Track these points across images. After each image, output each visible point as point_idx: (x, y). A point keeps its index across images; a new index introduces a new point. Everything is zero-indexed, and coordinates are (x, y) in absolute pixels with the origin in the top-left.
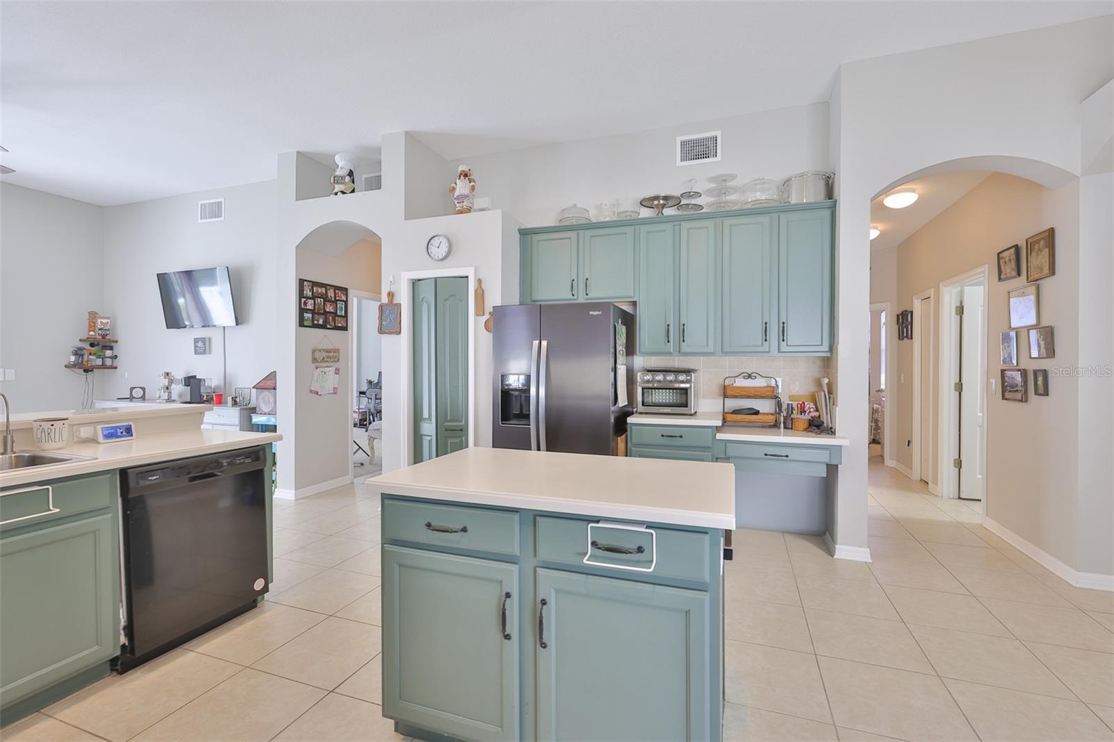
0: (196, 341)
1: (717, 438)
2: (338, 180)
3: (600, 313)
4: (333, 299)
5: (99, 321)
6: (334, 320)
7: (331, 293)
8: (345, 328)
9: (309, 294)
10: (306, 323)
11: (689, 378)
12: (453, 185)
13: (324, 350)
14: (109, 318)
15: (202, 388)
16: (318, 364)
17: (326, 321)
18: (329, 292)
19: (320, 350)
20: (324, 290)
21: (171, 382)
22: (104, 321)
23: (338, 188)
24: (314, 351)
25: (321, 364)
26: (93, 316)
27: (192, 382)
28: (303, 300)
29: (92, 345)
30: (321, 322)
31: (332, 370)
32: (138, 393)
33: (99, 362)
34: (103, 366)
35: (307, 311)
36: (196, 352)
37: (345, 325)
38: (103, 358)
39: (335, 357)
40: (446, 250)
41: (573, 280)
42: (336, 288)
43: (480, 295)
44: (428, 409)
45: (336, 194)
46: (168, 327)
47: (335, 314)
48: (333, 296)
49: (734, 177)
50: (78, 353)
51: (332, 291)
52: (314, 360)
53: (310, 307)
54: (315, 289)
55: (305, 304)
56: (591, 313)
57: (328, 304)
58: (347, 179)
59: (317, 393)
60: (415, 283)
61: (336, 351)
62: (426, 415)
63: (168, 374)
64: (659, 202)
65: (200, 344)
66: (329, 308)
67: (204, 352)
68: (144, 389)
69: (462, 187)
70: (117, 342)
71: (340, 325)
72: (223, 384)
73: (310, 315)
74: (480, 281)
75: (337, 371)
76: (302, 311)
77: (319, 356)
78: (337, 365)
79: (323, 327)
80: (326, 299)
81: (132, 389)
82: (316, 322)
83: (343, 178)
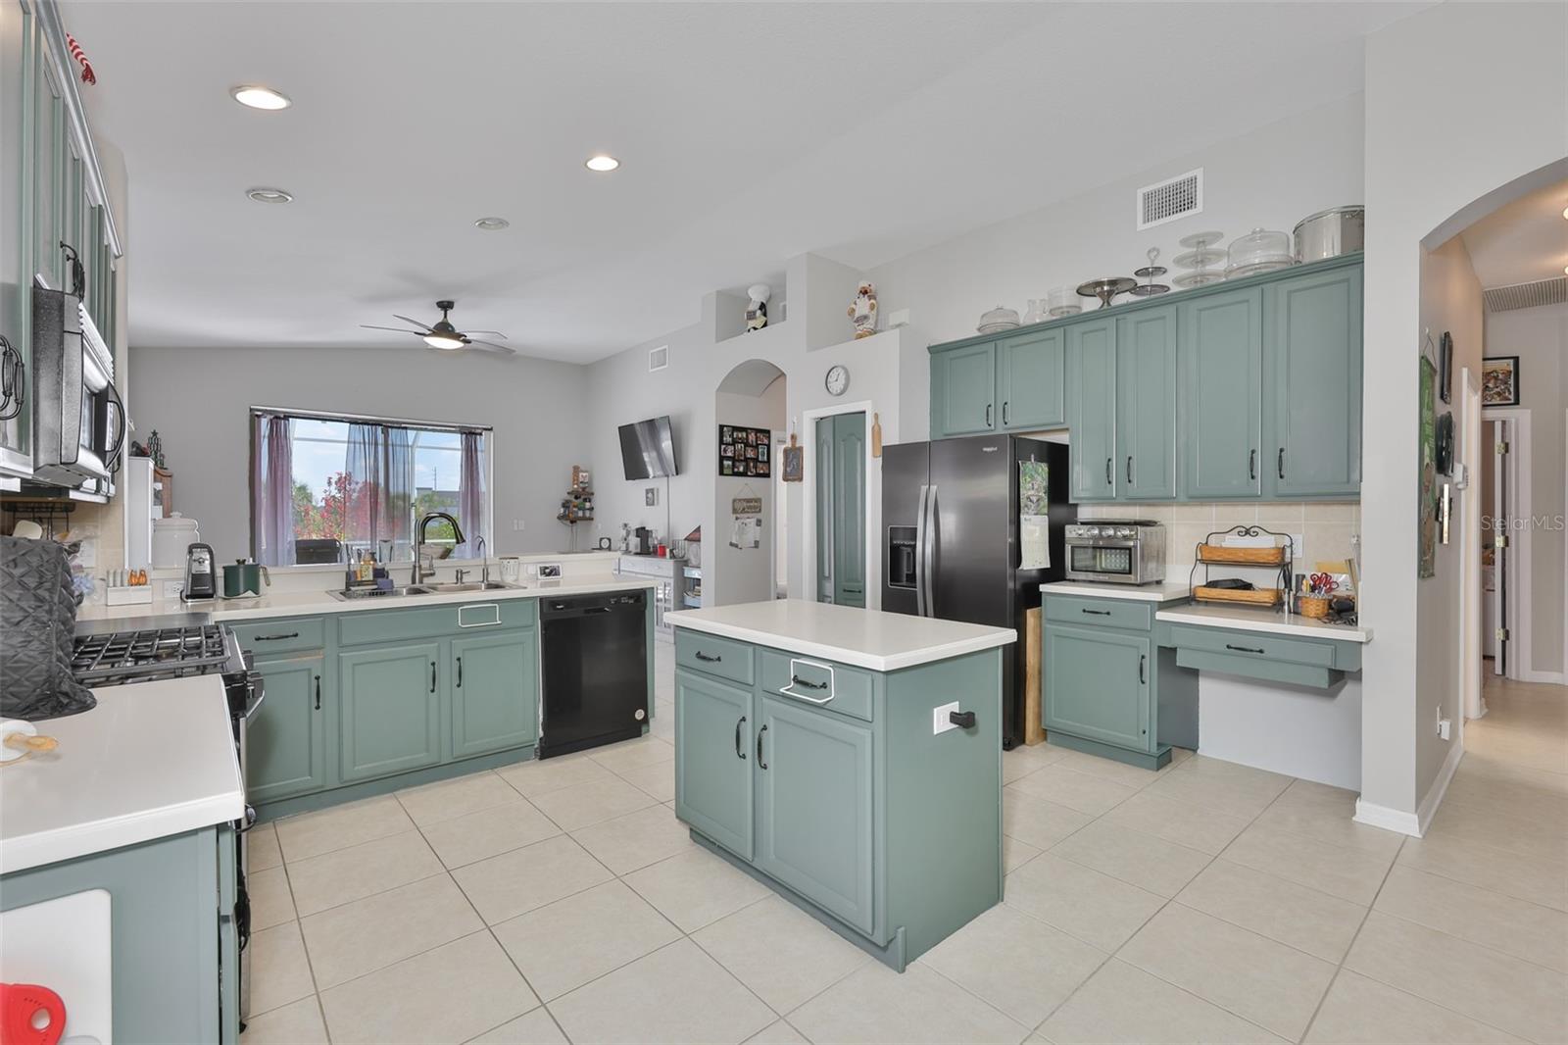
0: (647, 491)
1: (1157, 618)
2: (751, 316)
3: (996, 449)
4: (754, 444)
5: (581, 474)
6: (755, 467)
7: (752, 437)
8: (767, 475)
9: (729, 440)
10: (725, 472)
11: (1133, 533)
12: (854, 306)
13: (744, 500)
14: (586, 472)
15: (650, 539)
16: (738, 516)
17: (747, 468)
18: (750, 437)
19: (740, 500)
20: (744, 435)
21: (628, 533)
22: (584, 474)
23: (752, 323)
24: (734, 501)
25: (742, 515)
26: (576, 470)
27: (643, 533)
28: (723, 447)
29: (576, 498)
30: (741, 469)
31: (753, 521)
32: (605, 543)
33: (580, 514)
34: (584, 518)
35: (728, 458)
36: (647, 504)
37: (767, 472)
38: (584, 509)
39: (755, 507)
40: (843, 382)
41: (990, 406)
42: (758, 431)
43: (877, 433)
44: (829, 569)
45: (749, 331)
46: (627, 479)
47: (756, 460)
48: (754, 440)
49: (1218, 236)
50: (566, 505)
51: (753, 434)
52: (735, 511)
53: (729, 454)
54: (735, 434)
55: (725, 451)
56: (985, 449)
57: (749, 449)
58: (759, 313)
59: (736, 546)
60: (819, 422)
61: (758, 500)
62: (827, 574)
63: (626, 525)
64: (1102, 288)
65: (650, 495)
66: (750, 454)
67: (653, 504)
68: (609, 540)
69: (863, 306)
70: (592, 494)
71: (762, 472)
72: (666, 536)
73: (730, 463)
74: (876, 416)
75: (759, 523)
76: (722, 459)
77: (739, 506)
78: (759, 516)
79: (744, 474)
80: (747, 445)
81: (601, 539)
82: (736, 470)
83: (754, 312)
